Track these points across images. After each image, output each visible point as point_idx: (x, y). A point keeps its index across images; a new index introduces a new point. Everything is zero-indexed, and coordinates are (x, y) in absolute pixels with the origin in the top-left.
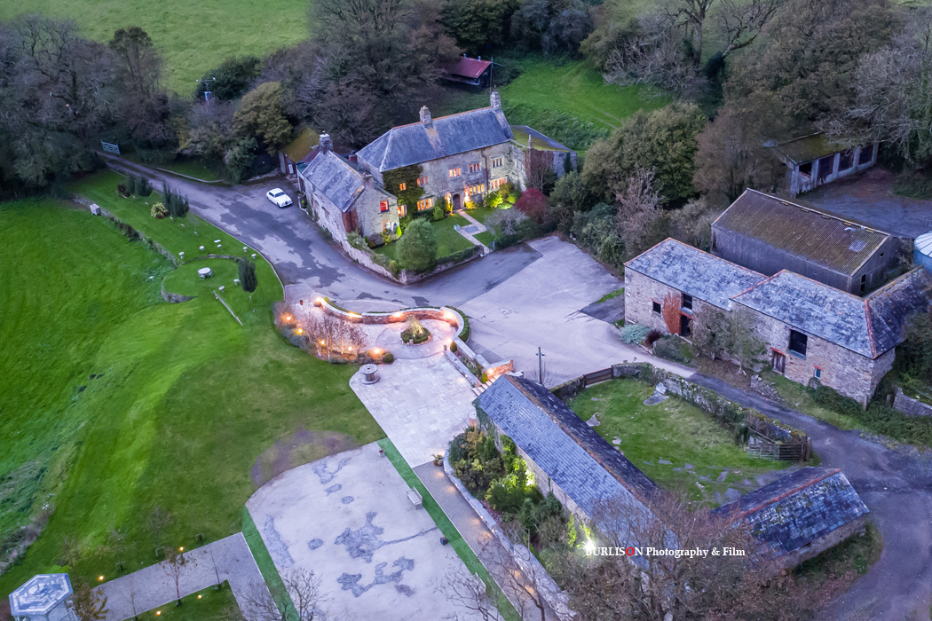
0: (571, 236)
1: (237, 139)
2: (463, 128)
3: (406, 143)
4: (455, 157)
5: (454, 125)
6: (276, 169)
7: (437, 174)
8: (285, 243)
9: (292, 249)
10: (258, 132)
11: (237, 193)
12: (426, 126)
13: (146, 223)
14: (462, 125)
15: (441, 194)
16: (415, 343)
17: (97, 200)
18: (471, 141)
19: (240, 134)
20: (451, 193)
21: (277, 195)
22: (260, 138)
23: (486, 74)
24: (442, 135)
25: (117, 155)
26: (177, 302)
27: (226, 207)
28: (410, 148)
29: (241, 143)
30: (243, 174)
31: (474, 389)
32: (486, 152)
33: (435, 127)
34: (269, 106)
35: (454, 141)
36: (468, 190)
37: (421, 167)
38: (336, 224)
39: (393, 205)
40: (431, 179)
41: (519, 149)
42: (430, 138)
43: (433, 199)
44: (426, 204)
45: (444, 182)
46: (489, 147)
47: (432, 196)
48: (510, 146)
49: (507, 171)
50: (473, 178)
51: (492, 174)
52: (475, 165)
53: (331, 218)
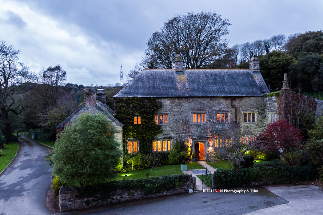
2: (215, 80)
5: (206, 76)
7: (177, 114)
12: (178, 72)
14: (215, 78)
15: (180, 137)
20: (193, 139)
24: (191, 81)
32: (236, 103)
33: (186, 75)
35: (203, 86)
36: (213, 140)
37: (161, 103)
39: (117, 132)
40: (170, 118)
41: (273, 98)
42: (178, 81)
43: (172, 142)
44: (164, 146)
45: (186, 125)
46: (240, 97)
47: (170, 138)
48: (265, 100)
49: (260, 129)
50: (219, 127)
51: (242, 129)
52: (222, 113)
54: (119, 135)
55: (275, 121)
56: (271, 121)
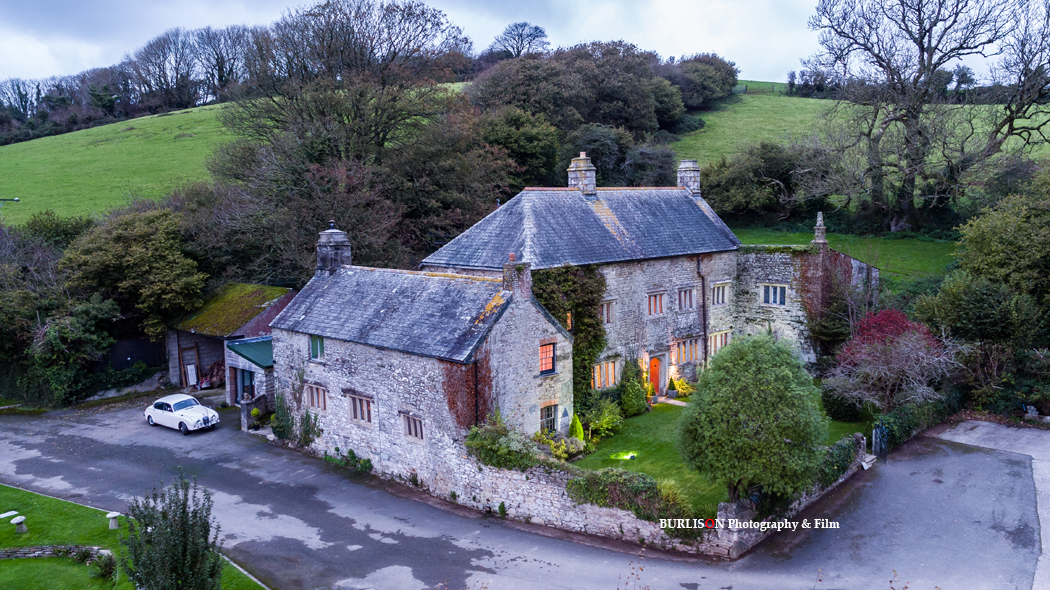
1: (71, 301)
3: (560, 219)
4: (657, 266)
6: (157, 376)
8: (236, 498)
9: (266, 509)
10: (124, 284)
11: (59, 422)
12: (587, 197)
15: (632, 352)
18: (676, 236)
20: (650, 353)
21: (179, 407)
28: (573, 230)
30: (76, 382)
32: (703, 266)
33: (604, 203)
35: (648, 232)
36: (675, 350)
37: (602, 276)
38: (401, 422)
39: (565, 358)
40: (616, 311)
41: (777, 255)
42: (604, 220)
43: (618, 364)
44: (607, 375)
45: (639, 322)
46: (709, 255)
47: (617, 356)
48: (743, 259)
49: (731, 318)
50: (683, 322)
51: (712, 322)
52: (685, 290)
53: (382, 410)
54: (568, 364)
55: (783, 302)
56: (767, 301)
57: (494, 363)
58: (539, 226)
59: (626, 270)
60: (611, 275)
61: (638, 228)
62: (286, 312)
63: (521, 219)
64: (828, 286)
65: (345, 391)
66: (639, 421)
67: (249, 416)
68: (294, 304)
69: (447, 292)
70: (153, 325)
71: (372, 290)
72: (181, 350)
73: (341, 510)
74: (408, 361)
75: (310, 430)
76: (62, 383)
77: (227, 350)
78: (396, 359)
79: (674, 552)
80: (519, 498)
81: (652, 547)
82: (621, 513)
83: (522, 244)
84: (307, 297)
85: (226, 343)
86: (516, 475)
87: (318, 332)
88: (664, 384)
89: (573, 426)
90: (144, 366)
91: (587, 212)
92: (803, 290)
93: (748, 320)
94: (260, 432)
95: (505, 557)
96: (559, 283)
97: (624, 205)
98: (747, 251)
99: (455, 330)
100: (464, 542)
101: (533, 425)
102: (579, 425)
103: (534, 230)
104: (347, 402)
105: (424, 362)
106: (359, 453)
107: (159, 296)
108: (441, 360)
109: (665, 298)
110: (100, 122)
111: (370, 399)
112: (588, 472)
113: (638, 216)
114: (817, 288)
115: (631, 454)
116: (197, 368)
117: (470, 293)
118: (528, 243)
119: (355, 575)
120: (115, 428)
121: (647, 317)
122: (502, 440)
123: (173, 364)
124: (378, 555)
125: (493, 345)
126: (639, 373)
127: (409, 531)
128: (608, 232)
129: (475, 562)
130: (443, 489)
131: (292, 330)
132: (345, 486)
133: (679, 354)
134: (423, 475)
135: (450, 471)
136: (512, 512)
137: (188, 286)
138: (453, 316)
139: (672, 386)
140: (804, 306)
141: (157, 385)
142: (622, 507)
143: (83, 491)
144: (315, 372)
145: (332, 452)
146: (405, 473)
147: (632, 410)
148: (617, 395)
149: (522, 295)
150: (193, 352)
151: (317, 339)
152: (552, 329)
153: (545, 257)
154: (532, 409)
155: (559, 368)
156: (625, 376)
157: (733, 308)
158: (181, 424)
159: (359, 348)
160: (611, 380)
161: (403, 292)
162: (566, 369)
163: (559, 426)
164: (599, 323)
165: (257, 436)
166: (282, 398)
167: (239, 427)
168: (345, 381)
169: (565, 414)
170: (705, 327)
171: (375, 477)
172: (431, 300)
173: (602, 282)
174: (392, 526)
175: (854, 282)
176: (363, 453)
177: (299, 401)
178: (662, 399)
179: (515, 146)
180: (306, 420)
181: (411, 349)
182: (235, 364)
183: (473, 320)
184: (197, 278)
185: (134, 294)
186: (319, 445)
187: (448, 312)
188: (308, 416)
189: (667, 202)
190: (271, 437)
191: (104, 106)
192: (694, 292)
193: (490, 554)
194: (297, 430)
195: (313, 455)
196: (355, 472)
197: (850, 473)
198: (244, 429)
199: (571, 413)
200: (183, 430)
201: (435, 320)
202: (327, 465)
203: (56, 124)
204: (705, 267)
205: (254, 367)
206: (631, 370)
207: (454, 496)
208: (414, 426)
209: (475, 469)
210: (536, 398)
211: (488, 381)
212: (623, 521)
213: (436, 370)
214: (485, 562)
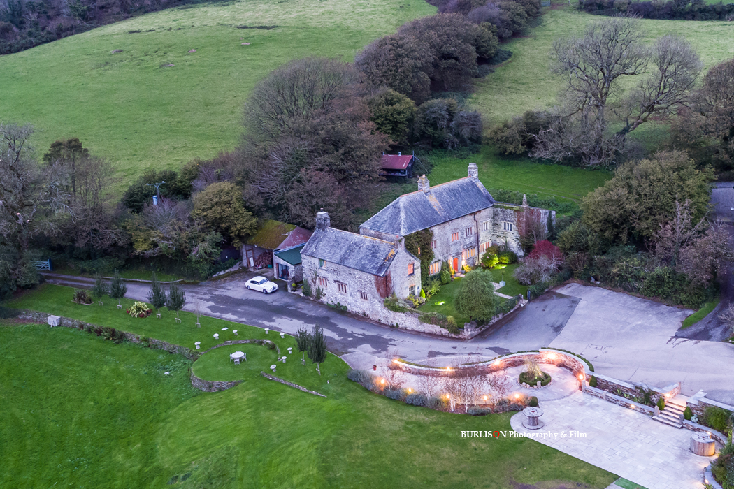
0: (593, 280)
1: (203, 235)
2: (455, 195)
3: (415, 209)
4: (456, 221)
5: (447, 192)
6: (238, 263)
7: (442, 238)
10: (223, 225)
12: (426, 194)
13: (130, 323)
14: (453, 192)
15: (445, 258)
16: (542, 385)
17: (54, 311)
18: (465, 206)
19: (206, 229)
20: (453, 257)
21: (261, 283)
22: (225, 232)
23: (410, 165)
24: (441, 202)
25: (48, 272)
26: (220, 390)
27: (208, 300)
28: (420, 213)
29: (208, 237)
30: (210, 269)
31: (654, 417)
33: (433, 195)
34: (232, 200)
35: (452, 206)
36: (464, 254)
37: (432, 231)
38: (359, 294)
39: (417, 268)
40: (438, 243)
41: (508, 210)
42: (433, 204)
43: (439, 263)
44: (435, 268)
45: (448, 245)
46: (479, 211)
47: (439, 260)
48: (495, 210)
49: (491, 235)
50: (468, 241)
51: (481, 238)
52: (469, 229)
53: (351, 289)
54: (419, 270)
55: (511, 230)
56: (505, 229)
57: (392, 275)
58: (406, 214)
59: (442, 226)
60: (436, 230)
61: (448, 204)
62: (307, 247)
63: (399, 211)
64: (528, 224)
65: (335, 281)
66: (447, 286)
67: (291, 286)
68: (309, 244)
69: (373, 246)
70: (237, 243)
71: (342, 241)
72: (247, 251)
73: (342, 326)
74: (361, 274)
75: (320, 293)
76: (205, 270)
77: (274, 256)
78: (356, 272)
79: (452, 338)
80: (403, 322)
81: (445, 336)
82: (436, 326)
83: (400, 224)
84: (314, 241)
85: (273, 253)
86: (401, 314)
87: (323, 258)
88: (460, 268)
89: (421, 293)
90: (233, 260)
91: (426, 202)
92: (518, 226)
93: (498, 236)
94: (296, 292)
95: (399, 341)
96: (415, 239)
97: (442, 194)
98: (497, 207)
99: (378, 263)
100: (386, 336)
101: (406, 294)
102: (423, 292)
103: (405, 217)
104: (336, 285)
105: (367, 274)
106: (341, 304)
107: (240, 230)
108: (374, 275)
109: (460, 233)
110: (81, 30)
111: (346, 285)
112: (425, 313)
113: (448, 198)
114: (523, 225)
115: (443, 302)
116: (254, 259)
117: (382, 248)
118: (403, 223)
119: (353, 347)
120: (235, 290)
121: (451, 243)
122: (397, 303)
123: (244, 258)
124: (358, 341)
125: (392, 269)
126: (448, 266)
127: (367, 333)
128: (434, 210)
129: (390, 343)
130: (376, 318)
131: (311, 256)
132: (339, 316)
133: (466, 254)
134: (367, 313)
135: (378, 312)
136: (400, 326)
137: (251, 225)
138: (376, 257)
139: (463, 269)
140: (519, 232)
141: (238, 268)
142: (436, 324)
143: (243, 319)
144: (322, 273)
145: (330, 302)
146: (361, 312)
147: (445, 282)
148: (439, 277)
149: (401, 249)
150: (251, 252)
151: (321, 260)
152: (412, 259)
153: (410, 229)
154: (406, 288)
155: (415, 273)
156: (442, 269)
157: (491, 231)
158: (264, 290)
159: (341, 266)
160: (437, 270)
161: (355, 244)
162: (418, 272)
163: (416, 293)
164: (431, 251)
165: (295, 294)
166: (307, 281)
167: (287, 290)
168: (335, 278)
169: (418, 288)
170: (478, 242)
171: (349, 313)
172: (368, 249)
173: (432, 234)
174: (361, 332)
175: (542, 219)
176: (343, 304)
177: (315, 283)
178: (458, 274)
179: (391, 118)
180: (318, 290)
181: (362, 269)
182: (278, 262)
183: (384, 259)
184: (254, 220)
185: (228, 229)
186: (324, 299)
187: (374, 255)
188: (319, 289)
189: (462, 187)
190: (302, 295)
191: (80, 15)
192: (473, 228)
193: (394, 340)
194: (314, 293)
195: (322, 303)
196: (341, 311)
197: (516, 308)
198: (289, 291)
199: (420, 288)
200: (265, 292)
201: (370, 258)
202: (329, 308)
203: (49, 33)
204: (477, 216)
205: (288, 264)
206: (445, 266)
207: (380, 320)
208: (364, 296)
209: (387, 312)
210: (407, 284)
211: (390, 281)
212: (436, 328)
213: (372, 278)
214: (393, 343)
